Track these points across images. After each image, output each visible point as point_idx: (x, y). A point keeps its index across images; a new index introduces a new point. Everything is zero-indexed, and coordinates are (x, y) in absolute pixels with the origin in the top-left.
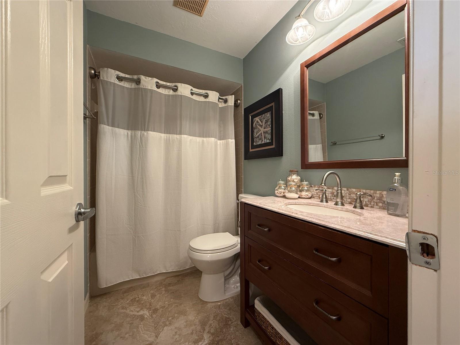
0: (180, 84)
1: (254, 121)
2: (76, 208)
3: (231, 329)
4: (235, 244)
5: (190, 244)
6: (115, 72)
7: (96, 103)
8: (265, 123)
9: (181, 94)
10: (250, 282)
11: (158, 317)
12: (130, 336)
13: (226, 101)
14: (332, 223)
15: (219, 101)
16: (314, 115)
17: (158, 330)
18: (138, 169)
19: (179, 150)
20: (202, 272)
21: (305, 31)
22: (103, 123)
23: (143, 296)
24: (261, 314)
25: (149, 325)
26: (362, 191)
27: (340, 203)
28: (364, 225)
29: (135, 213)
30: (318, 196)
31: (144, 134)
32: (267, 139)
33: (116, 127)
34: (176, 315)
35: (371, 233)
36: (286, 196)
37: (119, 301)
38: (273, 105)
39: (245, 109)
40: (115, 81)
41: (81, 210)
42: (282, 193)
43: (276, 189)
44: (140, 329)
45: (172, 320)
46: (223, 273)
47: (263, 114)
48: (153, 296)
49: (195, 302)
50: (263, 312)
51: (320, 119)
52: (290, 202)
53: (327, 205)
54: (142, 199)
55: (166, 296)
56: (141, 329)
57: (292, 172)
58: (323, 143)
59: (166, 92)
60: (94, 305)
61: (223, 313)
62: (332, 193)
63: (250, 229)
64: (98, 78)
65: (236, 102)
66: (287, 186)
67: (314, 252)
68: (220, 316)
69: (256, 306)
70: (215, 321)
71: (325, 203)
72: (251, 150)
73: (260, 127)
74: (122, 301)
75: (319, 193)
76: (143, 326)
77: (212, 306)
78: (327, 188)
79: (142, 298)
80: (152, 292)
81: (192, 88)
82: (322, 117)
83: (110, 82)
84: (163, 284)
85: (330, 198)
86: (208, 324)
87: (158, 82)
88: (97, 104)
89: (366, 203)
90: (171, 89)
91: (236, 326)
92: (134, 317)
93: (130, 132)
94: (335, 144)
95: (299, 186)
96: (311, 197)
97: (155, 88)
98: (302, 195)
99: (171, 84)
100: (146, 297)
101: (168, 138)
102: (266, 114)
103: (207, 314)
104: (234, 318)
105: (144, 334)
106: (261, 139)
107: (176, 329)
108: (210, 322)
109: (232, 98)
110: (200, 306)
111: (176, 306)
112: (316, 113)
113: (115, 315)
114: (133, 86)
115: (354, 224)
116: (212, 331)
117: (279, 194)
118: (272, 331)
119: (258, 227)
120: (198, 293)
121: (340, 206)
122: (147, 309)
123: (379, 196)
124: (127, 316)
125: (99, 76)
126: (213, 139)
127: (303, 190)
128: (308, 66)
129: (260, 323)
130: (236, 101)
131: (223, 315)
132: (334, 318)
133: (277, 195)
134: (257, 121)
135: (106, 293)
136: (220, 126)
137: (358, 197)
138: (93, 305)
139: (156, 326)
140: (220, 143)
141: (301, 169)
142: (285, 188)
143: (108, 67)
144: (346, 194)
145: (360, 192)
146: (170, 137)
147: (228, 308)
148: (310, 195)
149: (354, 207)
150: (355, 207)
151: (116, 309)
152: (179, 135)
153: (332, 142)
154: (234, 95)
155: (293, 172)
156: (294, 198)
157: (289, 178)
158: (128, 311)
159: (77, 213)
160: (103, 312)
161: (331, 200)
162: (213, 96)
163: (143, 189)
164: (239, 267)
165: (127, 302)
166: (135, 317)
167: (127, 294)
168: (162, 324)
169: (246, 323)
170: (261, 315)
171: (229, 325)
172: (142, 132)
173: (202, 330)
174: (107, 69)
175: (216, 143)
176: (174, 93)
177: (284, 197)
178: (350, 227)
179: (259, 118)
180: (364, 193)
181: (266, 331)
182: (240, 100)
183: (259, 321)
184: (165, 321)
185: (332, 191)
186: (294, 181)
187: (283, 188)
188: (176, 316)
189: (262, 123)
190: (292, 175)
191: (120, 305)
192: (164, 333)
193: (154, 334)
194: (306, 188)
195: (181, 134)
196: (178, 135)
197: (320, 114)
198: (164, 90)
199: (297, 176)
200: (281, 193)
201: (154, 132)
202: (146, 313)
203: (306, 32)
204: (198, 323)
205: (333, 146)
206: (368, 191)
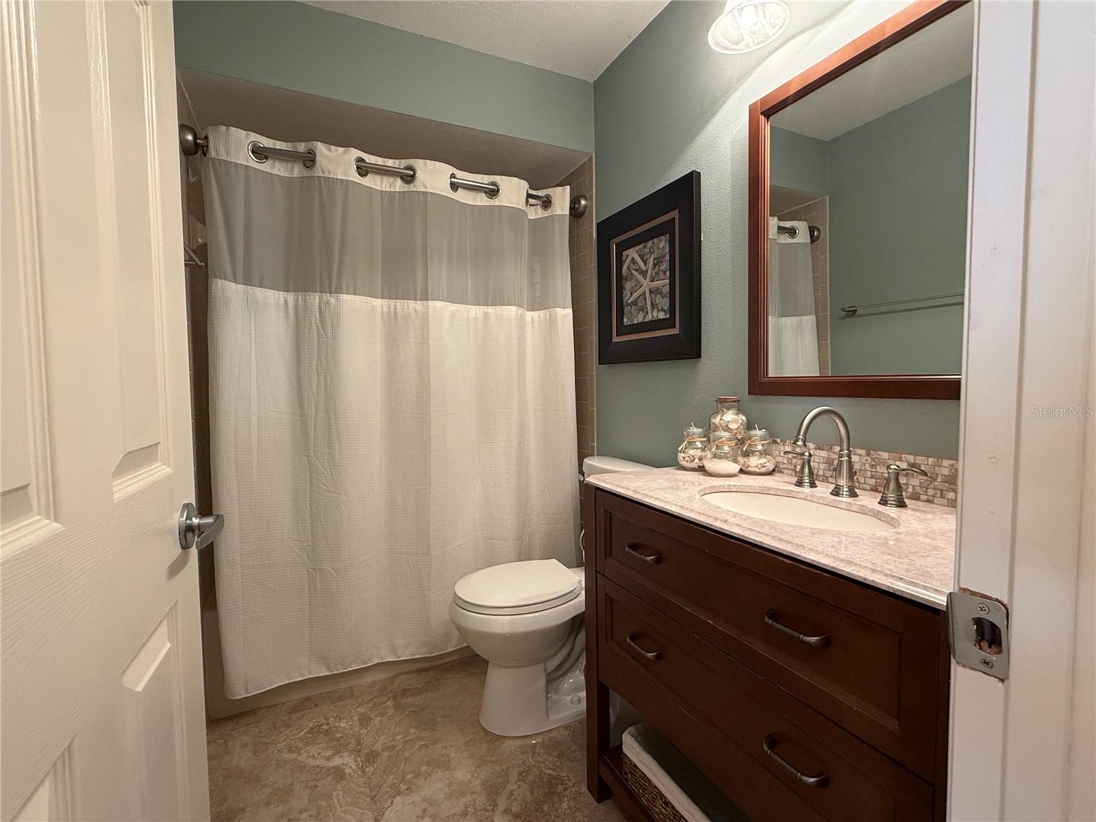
0: (421, 161)
1: (624, 259)
2: (182, 516)
3: (565, 805)
4: (572, 591)
5: (456, 588)
6: (247, 136)
7: (200, 222)
8: (655, 265)
9: (425, 190)
10: (610, 690)
11: (379, 771)
12: (311, 816)
13: (547, 203)
14: (812, 549)
15: (527, 202)
16: (796, 233)
17: (378, 804)
18: (315, 394)
19: (424, 343)
20: (488, 662)
21: (761, 13)
22: (223, 276)
23: (340, 719)
24: (639, 769)
25: (357, 792)
26: (905, 457)
27: (845, 489)
28: (890, 555)
29: (311, 509)
30: (792, 467)
31: (328, 303)
32: (660, 309)
33: (255, 286)
34: (424, 768)
35: (902, 578)
36: (706, 468)
37: (281, 732)
38: (674, 218)
39: (598, 225)
40: (247, 160)
41: (191, 519)
42: (697, 460)
43: (680, 449)
44: (336, 801)
45: (414, 781)
46: (543, 665)
47: (649, 240)
48: (364, 721)
49: (471, 736)
50: (644, 764)
51: (812, 241)
52: (715, 486)
53: (811, 495)
54: (330, 473)
55: (397, 720)
56: (338, 800)
57: (723, 404)
58: (818, 312)
59: (384, 185)
60: (218, 741)
61: (543, 765)
62: (829, 462)
63: (611, 555)
64: (205, 154)
65: (575, 204)
66: (709, 440)
67: (767, 619)
68: (534, 772)
69: (625, 750)
70: (523, 784)
71: (807, 490)
72: (616, 339)
73: (640, 277)
74: (287, 732)
75: (794, 461)
76: (341, 793)
77: (514, 748)
78: (815, 449)
79: (337, 724)
80: (361, 710)
81: (452, 170)
82: (818, 236)
83: (236, 164)
84: (388, 691)
85: (824, 476)
86: (506, 790)
87: (360, 160)
88: (205, 225)
89: (914, 489)
90: (397, 176)
91: (577, 797)
92: (319, 773)
93: (291, 297)
94: (852, 313)
95: (742, 442)
96: (774, 470)
97: (354, 176)
98: (749, 466)
99: (397, 161)
100: (347, 722)
101: (392, 310)
102: (655, 240)
103: (501, 766)
104: (572, 778)
105: (344, 812)
106: (643, 309)
107: (424, 801)
108: (510, 787)
109: (564, 196)
110: (484, 746)
111: (424, 745)
112: (801, 227)
113: (271, 765)
114: (296, 173)
115: (866, 552)
116: (515, 808)
117: (687, 461)
118: (665, 809)
119: (631, 551)
120: (478, 716)
121: (844, 499)
122: (351, 752)
123: (947, 474)
124: (301, 768)
125: (205, 148)
126: (512, 310)
127: (753, 452)
128: (768, 114)
129: (636, 791)
130: (574, 202)
131: (544, 769)
132: (812, 780)
133: (684, 463)
134: (633, 259)
135: (245, 712)
136: (531, 270)
137: (893, 477)
138: (216, 740)
139: (373, 794)
140: (532, 318)
141: (749, 394)
142: (706, 447)
143: (228, 125)
144: (864, 464)
145: (900, 460)
146: (398, 307)
147: (555, 753)
148: (770, 466)
149: (882, 502)
150: (884, 502)
151: (273, 752)
152: (420, 300)
153: (843, 310)
154: (568, 187)
155: (726, 402)
156: (726, 472)
157: (717, 420)
158: (303, 757)
159: (184, 526)
160: (242, 759)
161: (825, 479)
162: (513, 191)
163: (330, 445)
164: (583, 651)
165: (300, 735)
166: (322, 772)
167: (298, 714)
168: (389, 790)
169: (601, 792)
170: (637, 770)
171: (558, 794)
172: (324, 297)
173: (490, 806)
174: (227, 129)
175: (522, 317)
176: (406, 188)
177: (701, 469)
178: (855, 561)
179: (637, 252)
180: (909, 464)
181: (650, 810)
182: (585, 198)
183: (633, 786)
184: (396, 781)
185: (829, 455)
186: (730, 426)
187: (699, 445)
188: (422, 771)
189: (645, 264)
190: (723, 410)
191: (284, 741)
192: (395, 810)
193: (370, 814)
194: (760, 447)
195: (427, 300)
196: (418, 302)
197: (812, 230)
198: (378, 178)
199: (737, 414)
200: (694, 459)
201: (355, 294)
202: (348, 762)
203: (765, 18)
204: (479, 789)
205: (847, 319)
206: (920, 460)
